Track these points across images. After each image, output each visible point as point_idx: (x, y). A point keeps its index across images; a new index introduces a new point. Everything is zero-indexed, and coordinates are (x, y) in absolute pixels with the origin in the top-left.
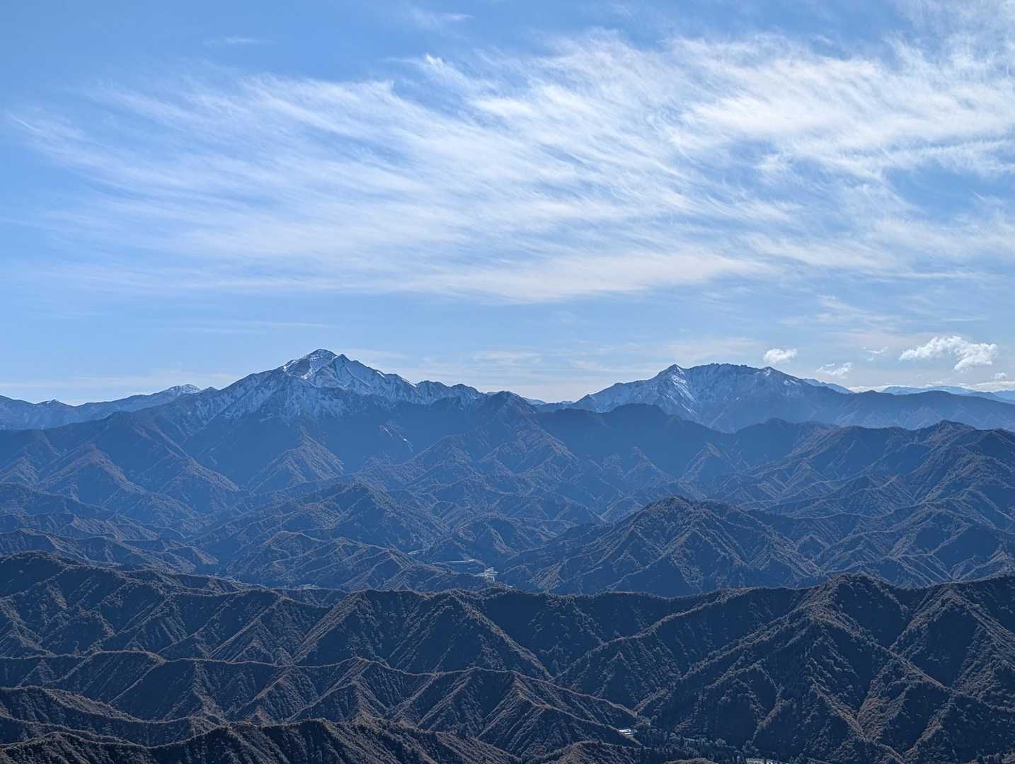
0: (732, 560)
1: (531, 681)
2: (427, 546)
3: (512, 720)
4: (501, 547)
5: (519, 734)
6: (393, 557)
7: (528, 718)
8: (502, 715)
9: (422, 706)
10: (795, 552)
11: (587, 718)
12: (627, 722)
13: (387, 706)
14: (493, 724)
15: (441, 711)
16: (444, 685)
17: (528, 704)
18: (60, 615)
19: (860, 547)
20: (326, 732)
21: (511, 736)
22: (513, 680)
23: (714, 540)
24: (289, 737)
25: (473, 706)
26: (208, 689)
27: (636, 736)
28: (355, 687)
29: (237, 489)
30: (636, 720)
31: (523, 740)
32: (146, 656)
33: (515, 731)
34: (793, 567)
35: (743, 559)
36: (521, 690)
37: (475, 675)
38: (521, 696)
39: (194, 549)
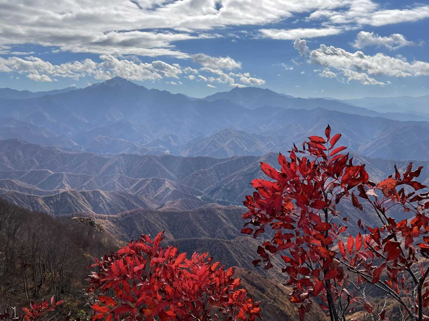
0: (243, 148)
1: (171, 182)
2: (149, 142)
3: (163, 193)
4: (173, 143)
5: (166, 196)
6: (136, 145)
7: (168, 192)
8: (160, 191)
9: (136, 188)
10: (265, 147)
11: (187, 192)
12: (200, 194)
13: (125, 188)
14: (158, 194)
15: (142, 190)
16: (143, 182)
17: (169, 188)
18: (21, 159)
19: (284, 146)
20: (100, 193)
21: (163, 198)
22: (165, 181)
23: (239, 142)
24: (88, 194)
25: (152, 188)
26: (67, 182)
27: (201, 198)
28: (115, 182)
29: (88, 122)
30: (203, 194)
31: (166, 199)
32: (48, 171)
33: (164, 196)
34: (262, 151)
35: (247, 148)
36: (167, 184)
37: (153, 179)
38: (167, 186)
39: (72, 141)
